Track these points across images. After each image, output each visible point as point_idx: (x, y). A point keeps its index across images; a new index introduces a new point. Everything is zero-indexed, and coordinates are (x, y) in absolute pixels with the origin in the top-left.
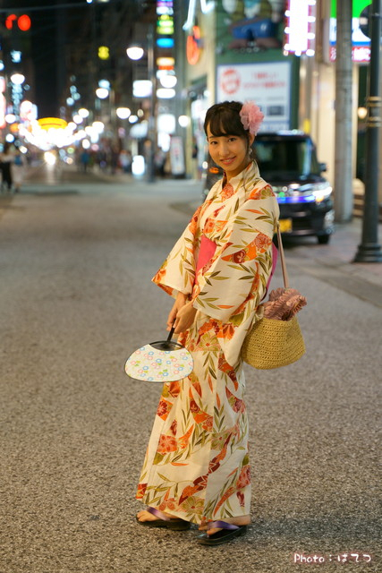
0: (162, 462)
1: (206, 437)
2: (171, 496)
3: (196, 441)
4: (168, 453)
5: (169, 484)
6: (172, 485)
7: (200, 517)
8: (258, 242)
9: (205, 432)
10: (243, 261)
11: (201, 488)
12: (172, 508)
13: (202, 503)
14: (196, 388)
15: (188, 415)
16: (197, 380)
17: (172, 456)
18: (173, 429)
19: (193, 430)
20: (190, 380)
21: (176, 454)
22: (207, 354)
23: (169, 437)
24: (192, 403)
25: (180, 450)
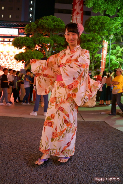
0: (54, 141)
3: (67, 132)
4: (56, 138)
6: (58, 148)
9: (70, 129)
11: (69, 146)
12: (59, 155)
13: (69, 150)
14: (67, 116)
15: (63, 125)
16: (67, 113)
17: (57, 139)
18: (56, 130)
19: (66, 129)
20: (64, 113)
21: (58, 138)
22: (71, 104)
23: (55, 133)
24: (65, 120)
25: (59, 136)
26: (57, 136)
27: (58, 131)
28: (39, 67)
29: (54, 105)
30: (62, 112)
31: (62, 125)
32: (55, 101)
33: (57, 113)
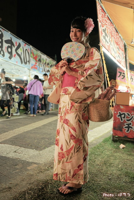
1: (80, 148)
2: (68, 175)
3: (76, 151)
4: (63, 159)
5: (66, 171)
6: (67, 171)
7: (82, 181)
9: (79, 146)
11: (81, 169)
12: (70, 180)
13: (82, 176)
14: (73, 129)
15: (70, 141)
16: (73, 125)
17: (65, 160)
18: (62, 149)
19: (74, 147)
20: (69, 126)
21: (66, 158)
22: (76, 113)
23: (61, 153)
24: (72, 136)
25: (67, 156)
26: (65, 157)
27: (65, 150)
30: (67, 125)
31: (68, 142)
32: (60, 113)
33: (62, 128)
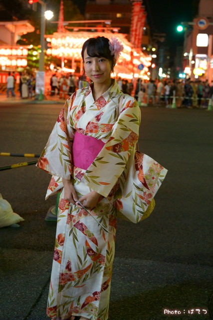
0: (64, 289)
1: (101, 268)
3: (94, 271)
4: (69, 283)
7: (95, 318)
8: (131, 138)
9: (100, 264)
10: (120, 151)
11: (96, 299)
12: (77, 312)
13: (97, 310)
15: (85, 258)
16: (93, 235)
17: (73, 283)
18: (68, 267)
19: (92, 266)
20: (86, 235)
21: (75, 282)
22: (101, 217)
23: (67, 274)
24: (89, 250)
25: (77, 279)
26: (74, 279)
27: (74, 270)
28: (64, 154)
29: (64, 216)
30: (83, 233)
31: (83, 259)
32: (68, 209)
33: (72, 235)
